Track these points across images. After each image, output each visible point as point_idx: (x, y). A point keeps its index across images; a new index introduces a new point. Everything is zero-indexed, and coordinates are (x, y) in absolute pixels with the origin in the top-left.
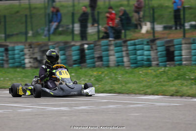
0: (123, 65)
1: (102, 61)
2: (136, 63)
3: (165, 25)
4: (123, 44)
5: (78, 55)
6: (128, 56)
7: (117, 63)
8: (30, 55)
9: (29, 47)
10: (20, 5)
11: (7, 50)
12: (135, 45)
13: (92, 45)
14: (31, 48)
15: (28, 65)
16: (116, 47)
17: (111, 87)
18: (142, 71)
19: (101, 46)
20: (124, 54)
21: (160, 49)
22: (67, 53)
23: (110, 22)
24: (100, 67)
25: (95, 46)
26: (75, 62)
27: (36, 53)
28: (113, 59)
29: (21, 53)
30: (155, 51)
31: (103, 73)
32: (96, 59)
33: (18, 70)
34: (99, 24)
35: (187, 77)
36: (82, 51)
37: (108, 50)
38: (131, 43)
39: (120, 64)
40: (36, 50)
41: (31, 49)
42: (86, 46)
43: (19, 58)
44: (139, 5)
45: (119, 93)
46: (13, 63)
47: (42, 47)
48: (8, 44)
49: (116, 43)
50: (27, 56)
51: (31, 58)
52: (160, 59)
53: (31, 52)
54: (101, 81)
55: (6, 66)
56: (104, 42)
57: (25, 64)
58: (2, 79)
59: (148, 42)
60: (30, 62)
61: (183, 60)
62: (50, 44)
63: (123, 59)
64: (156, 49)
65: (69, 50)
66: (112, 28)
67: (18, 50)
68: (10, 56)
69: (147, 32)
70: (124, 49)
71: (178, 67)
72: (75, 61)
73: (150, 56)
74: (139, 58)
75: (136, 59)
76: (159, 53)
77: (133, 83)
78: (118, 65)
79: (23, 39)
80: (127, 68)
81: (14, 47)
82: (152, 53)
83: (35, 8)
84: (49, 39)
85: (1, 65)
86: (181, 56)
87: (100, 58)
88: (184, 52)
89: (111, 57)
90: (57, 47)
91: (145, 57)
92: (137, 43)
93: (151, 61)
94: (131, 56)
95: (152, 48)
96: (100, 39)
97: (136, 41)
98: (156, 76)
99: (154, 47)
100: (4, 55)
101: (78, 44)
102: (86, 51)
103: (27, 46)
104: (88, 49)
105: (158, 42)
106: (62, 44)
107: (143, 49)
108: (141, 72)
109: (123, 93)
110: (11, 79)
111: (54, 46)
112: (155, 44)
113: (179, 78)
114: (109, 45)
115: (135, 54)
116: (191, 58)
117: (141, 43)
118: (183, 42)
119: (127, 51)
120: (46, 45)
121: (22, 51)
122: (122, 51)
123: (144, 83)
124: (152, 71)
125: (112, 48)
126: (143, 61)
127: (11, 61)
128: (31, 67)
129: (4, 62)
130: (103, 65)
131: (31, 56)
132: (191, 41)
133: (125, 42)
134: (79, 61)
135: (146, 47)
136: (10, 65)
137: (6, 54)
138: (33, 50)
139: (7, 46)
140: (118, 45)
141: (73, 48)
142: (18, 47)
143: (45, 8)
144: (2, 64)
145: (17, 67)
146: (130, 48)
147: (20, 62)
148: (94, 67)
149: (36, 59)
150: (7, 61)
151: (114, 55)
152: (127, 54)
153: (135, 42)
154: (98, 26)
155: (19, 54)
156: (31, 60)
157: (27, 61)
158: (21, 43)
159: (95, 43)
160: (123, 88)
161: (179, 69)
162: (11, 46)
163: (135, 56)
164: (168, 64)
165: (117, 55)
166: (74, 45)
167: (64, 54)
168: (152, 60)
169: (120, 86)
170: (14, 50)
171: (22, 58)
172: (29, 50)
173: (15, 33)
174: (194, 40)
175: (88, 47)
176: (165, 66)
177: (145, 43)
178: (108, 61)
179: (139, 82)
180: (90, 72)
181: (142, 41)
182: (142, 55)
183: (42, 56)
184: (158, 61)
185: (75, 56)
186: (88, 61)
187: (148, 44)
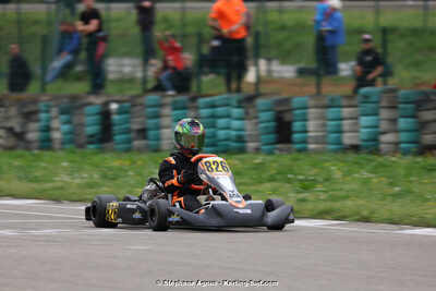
1: (145, 138)
2: (214, 145)
4: (189, 104)
5: (95, 124)
12: (213, 106)
13: (126, 105)
16: (176, 109)
19: (145, 106)
22: (76, 120)
23: (170, 58)
25: (133, 106)
26: (92, 139)
27: (12, 117)
28: (168, 135)
30: (255, 121)
32: (133, 135)
35: (291, 176)
36: (105, 115)
37: (158, 116)
38: (206, 103)
40: (13, 111)
41: (2, 110)
42: (114, 106)
47: (24, 105)
49: (175, 102)
51: (2, 128)
52: (264, 137)
53: (2, 114)
56: (153, 98)
59: (240, 102)
60: (0, 137)
61: (311, 140)
64: (256, 117)
65: (78, 112)
69: (260, 79)
70: (191, 114)
71: (294, 155)
72: (91, 136)
73: (242, 130)
74: (222, 134)
75: (214, 136)
76: (263, 125)
82: (248, 125)
84: (43, 89)
86: (305, 132)
87: (142, 133)
88: (312, 125)
89: (164, 131)
90: (56, 106)
91: (234, 133)
92: (218, 103)
93: (245, 142)
97: (216, 98)
99: (252, 111)
102: (115, 117)
104: (120, 112)
105: (260, 102)
106: (66, 101)
107: (229, 116)
111: (51, 103)
112: (254, 106)
113: (278, 177)
114: (161, 106)
115: (213, 126)
116: (325, 137)
117: (226, 102)
118: (311, 103)
125: (167, 111)
126: (228, 140)
128: (2, 147)
130: (147, 146)
132: (326, 101)
133: (194, 99)
134: (100, 136)
135: (236, 112)
138: (6, 112)
140: (180, 105)
141: (89, 109)
146: (204, 112)
148: (128, 150)
149: (10, 130)
151: (170, 127)
153: (213, 102)
156: (3, 133)
159: (133, 101)
161: (295, 160)
163: (212, 130)
164: (278, 149)
166: (90, 104)
167: (68, 122)
168: (247, 139)
174: (332, 100)
175: (118, 109)
177: (234, 103)
178: (158, 139)
181: (228, 98)
182: (228, 128)
183: (24, 125)
184: (258, 141)
185: (91, 125)
186: (118, 138)
187: (240, 104)
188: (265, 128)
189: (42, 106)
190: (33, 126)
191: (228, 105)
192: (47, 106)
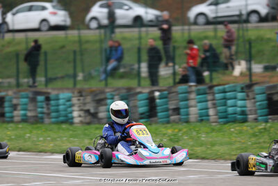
0: (208, 120)
1: (179, 114)
2: (226, 117)
3: (267, 64)
4: (208, 91)
5: (146, 106)
6: (215, 107)
7: (200, 117)
8: (80, 106)
9: (79, 95)
10: (66, 37)
11: (48, 99)
12: (224, 92)
13: (166, 92)
14: (81, 96)
15: (77, 120)
16: (198, 94)
17: (192, 150)
18: (234, 128)
19: (178, 93)
20: (210, 104)
21: (259, 97)
22: (131, 104)
23: (191, 61)
24: (177, 123)
25: (169, 93)
26: (142, 116)
27: (88, 103)
28: (194, 111)
29: (68, 103)
30: (253, 101)
31: (180, 130)
32: (170, 112)
33: (64, 126)
34: (174, 64)
36: (151, 100)
37: (187, 99)
38: (219, 90)
39: (204, 118)
40: (89, 99)
41: (81, 98)
42: (157, 94)
43: (65, 110)
44: (229, 36)
45: (203, 158)
46: (57, 117)
47: (96, 95)
48: (49, 91)
49: (198, 90)
50: (75, 108)
51: (81, 110)
52: (259, 111)
53: (81, 101)
54: (177, 141)
55: (47, 120)
56: (182, 87)
57: (72, 118)
58: (41, 139)
59: (242, 88)
60: (80, 116)
62: (107, 90)
63: (207, 112)
64: (254, 98)
65: (133, 99)
66: (193, 68)
67: (63, 99)
68: (52, 108)
69: (242, 74)
70: (209, 97)
72: (142, 114)
73: (245, 107)
74: (230, 110)
75: (226, 111)
76: (258, 103)
77: (221, 144)
78: (202, 120)
79: (70, 83)
80: (214, 124)
81: (57, 95)
82: (249, 104)
83: (87, 42)
84: (106, 85)
85: (40, 120)
87: (177, 111)
89: (191, 109)
90: (118, 95)
91: (239, 109)
92: (227, 90)
93: (246, 115)
94: (219, 108)
95: (248, 96)
96: (176, 84)
97: (226, 86)
98: (254, 135)
99: (251, 95)
100: (45, 106)
101: (147, 90)
102: (158, 101)
103: (76, 94)
104: (161, 98)
105: (257, 88)
106: (124, 91)
107: (235, 98)
108: (232, 130)
109: (208, 159)
110: (53, 140)
111: (114, 93)
112: (253, 91)
114: (189, 92)
115: (225, 105)
117: (233, 89)
119: (213, 100)
120: (103, 92)
121: (69, 100)
122: (207, 101)
123: (238, 145)
124: (249, 128)
125: (193, 96)
126: (235, 114)
127: (53, 114)
128: (81, 122)
129: (45, 116)
130: (180, 119)
131: (82, 108)
133: (211, 87)
134: (147, 114)
135: (240, 95)
136: (53, 120)
137: (47, 104)
138: (84, 100)
139: (49, 93)
140: (202, 92)
141: (140, 96)
142: (64, 95)
143: (101, 42)
144: (42, 118)
145: (62, 122)
146: (218, 96)
147: (66, 116)
148: (168, 122)
149: (88, 111)
150: (49, 114)
151: (195, 106)
152: (214, 104)
153: (224, 89)
154: (174, 66)
155: (64, 104)
156: (82, 113)
157: (75, 114)
158: (68, 89)
159: (169, 90)
160: (209, 152)
162: (53, 93)
163: (224, 107)
164: (270, 119)
165: (200, 105)
166: (140, 93)
168: (248, 113)
169: (203, 148)
170: (58, 99)
171: (69, 109)
172: (79, 100)
173: (59, 75)
175: (160, 95)
176: (266, 121)
177: (239, 89)
178: (188, 114)
179: (231, 144)
180: (162, 129)
181: (234, 86)
182: (235, 106)
183: (96, 108)
184: (256, 114)
185: (142, 107)
186: (159, 114)
187: (242, 90)
188: (260, 105)
189: (108, 95)
190: (102, 108)
191: (235, 91)
192: (111, 95)
